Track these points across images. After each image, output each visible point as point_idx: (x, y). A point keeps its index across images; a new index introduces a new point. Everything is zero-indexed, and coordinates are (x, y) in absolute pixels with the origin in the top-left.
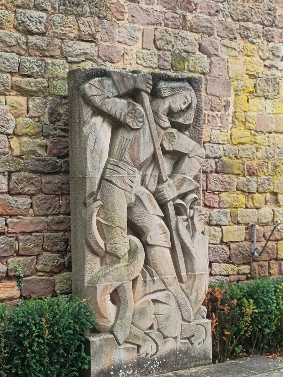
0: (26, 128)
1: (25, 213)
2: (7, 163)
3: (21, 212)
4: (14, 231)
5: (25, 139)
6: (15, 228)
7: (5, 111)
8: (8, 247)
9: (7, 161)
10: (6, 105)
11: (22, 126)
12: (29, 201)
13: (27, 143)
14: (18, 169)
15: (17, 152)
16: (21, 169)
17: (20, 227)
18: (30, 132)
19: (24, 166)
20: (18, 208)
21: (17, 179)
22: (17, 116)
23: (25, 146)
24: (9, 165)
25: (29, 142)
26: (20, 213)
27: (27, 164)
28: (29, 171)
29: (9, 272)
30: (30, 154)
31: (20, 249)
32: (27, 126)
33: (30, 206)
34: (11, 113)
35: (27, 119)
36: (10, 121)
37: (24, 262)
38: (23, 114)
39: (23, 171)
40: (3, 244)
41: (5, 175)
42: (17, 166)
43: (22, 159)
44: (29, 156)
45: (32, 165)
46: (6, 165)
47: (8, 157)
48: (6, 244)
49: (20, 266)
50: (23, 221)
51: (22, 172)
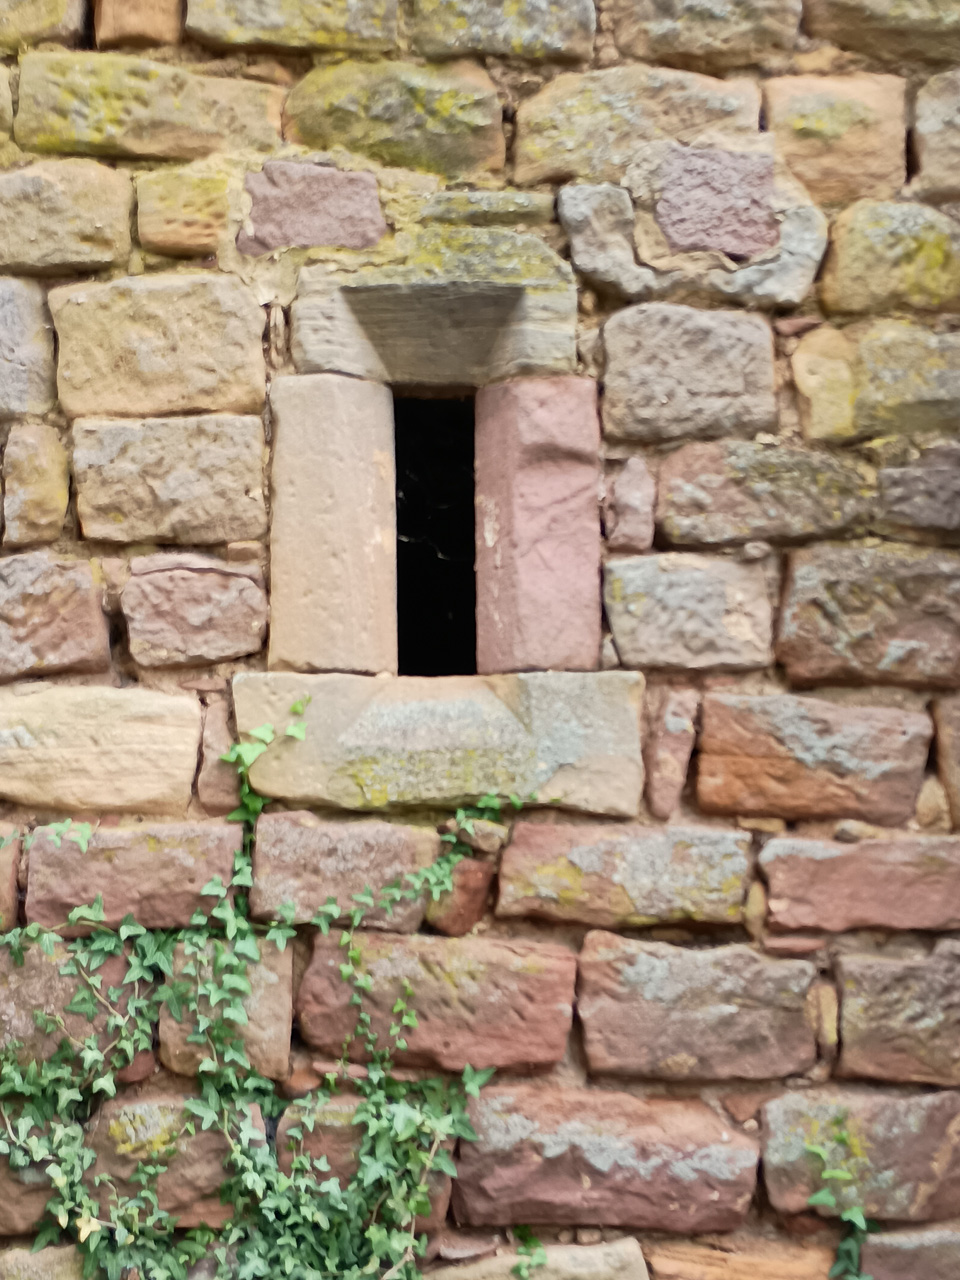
0: (896, 263)
1: (884, 805)
2: (762, 486)
3: (859, 797)
4: (804, 916)
5: (890, 331)
6: (812, 895)
7: (755, 165)
8: (763, 1020)
9: (765, 471)
10: (763, 127)
11: (870, 249)
12: (912, 730)
13: (897, 359)
14: (837, 520)
15: (833, 416)
16: (858, 519)
17: (853, 897)
18: (921, 289)
19: (880, 501)
20: (840, 771)
21: (831, 586)
22: (838, 195)
23: (887, 377)
24: (777, 498)
25: (913, 352)
26: (852, 804)
27: (898, 492)
28: (912, 536)
29: (770, 1184)
30: (926, 429)
31: (847, 1036)
32: (899, 250)
33: (919, 759)
34: (799, 176)
35: (905, 207)
36: (786, 227)
37: (879, 1129)
38: (881, 177)
39: (872, 534)
40: (728, 997)
41: (749, 562)
42: (831, 502)
43: (870, 458)
44: (919, 438)
45: (931, 494)
46: (755, 497)
47: (769, 446)
48: (748, 998)
49: (849, 1155)
50: (874, 854)
51: (870, 541)
